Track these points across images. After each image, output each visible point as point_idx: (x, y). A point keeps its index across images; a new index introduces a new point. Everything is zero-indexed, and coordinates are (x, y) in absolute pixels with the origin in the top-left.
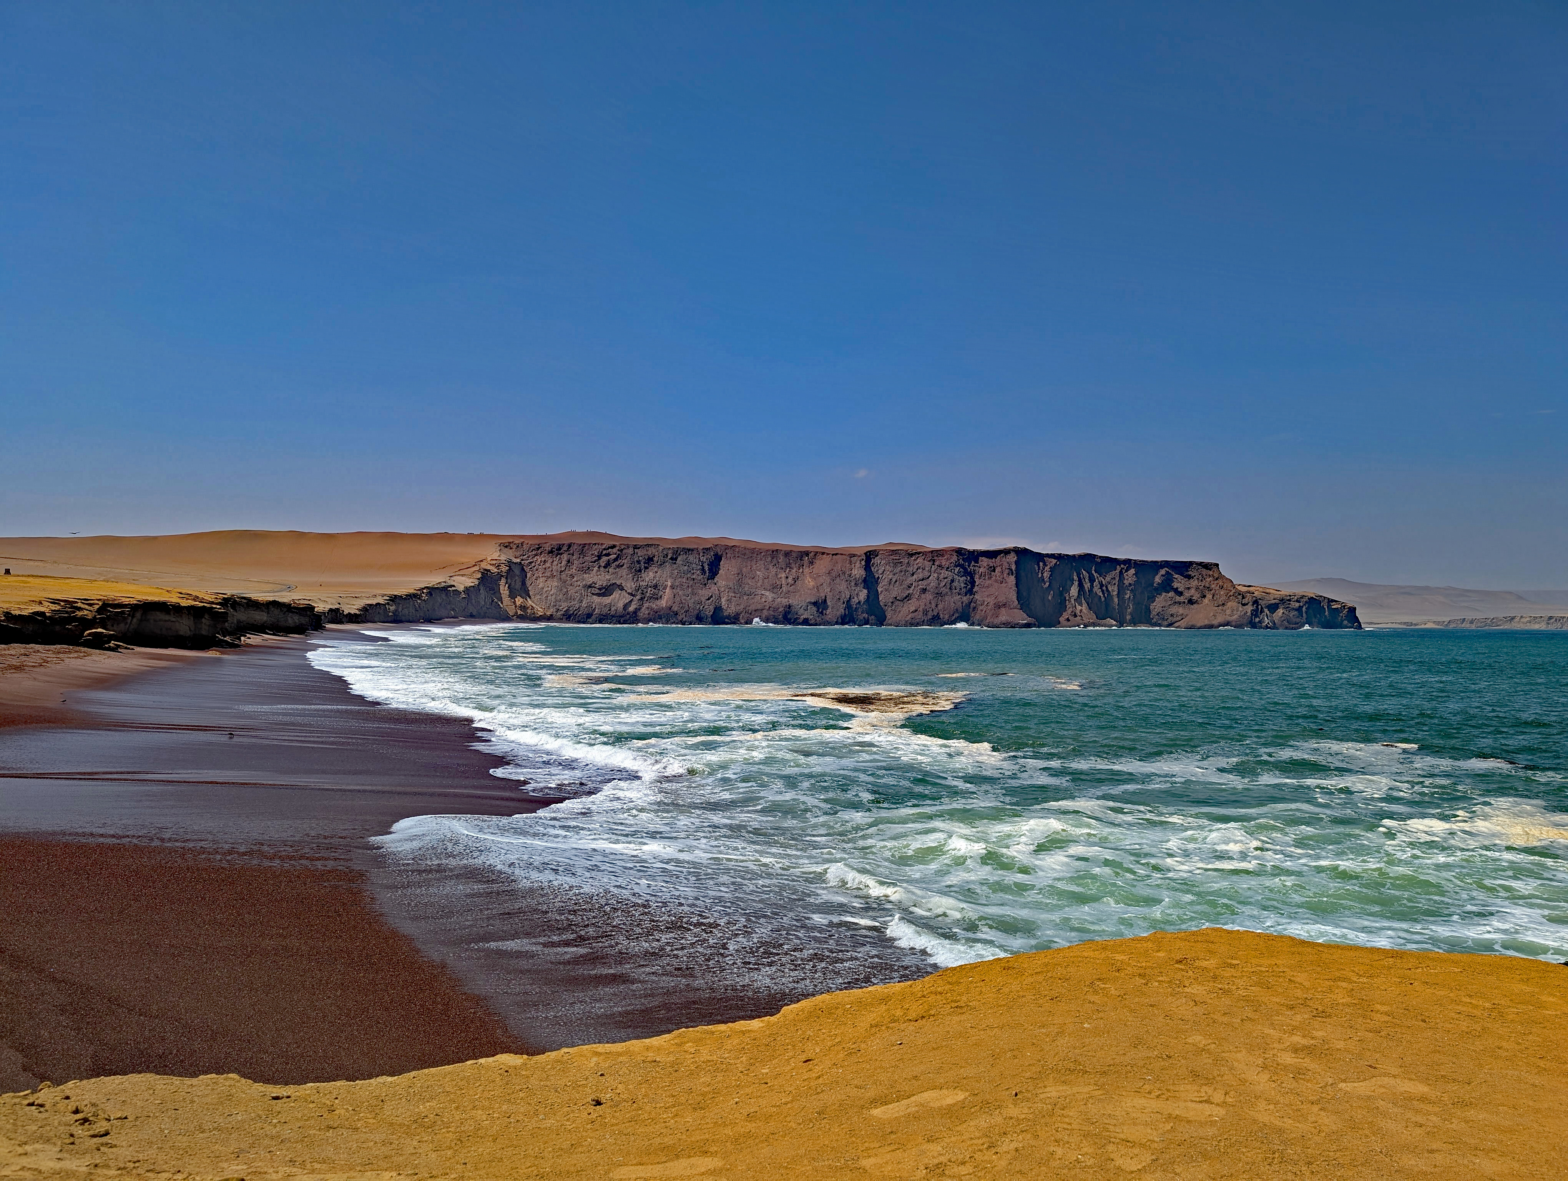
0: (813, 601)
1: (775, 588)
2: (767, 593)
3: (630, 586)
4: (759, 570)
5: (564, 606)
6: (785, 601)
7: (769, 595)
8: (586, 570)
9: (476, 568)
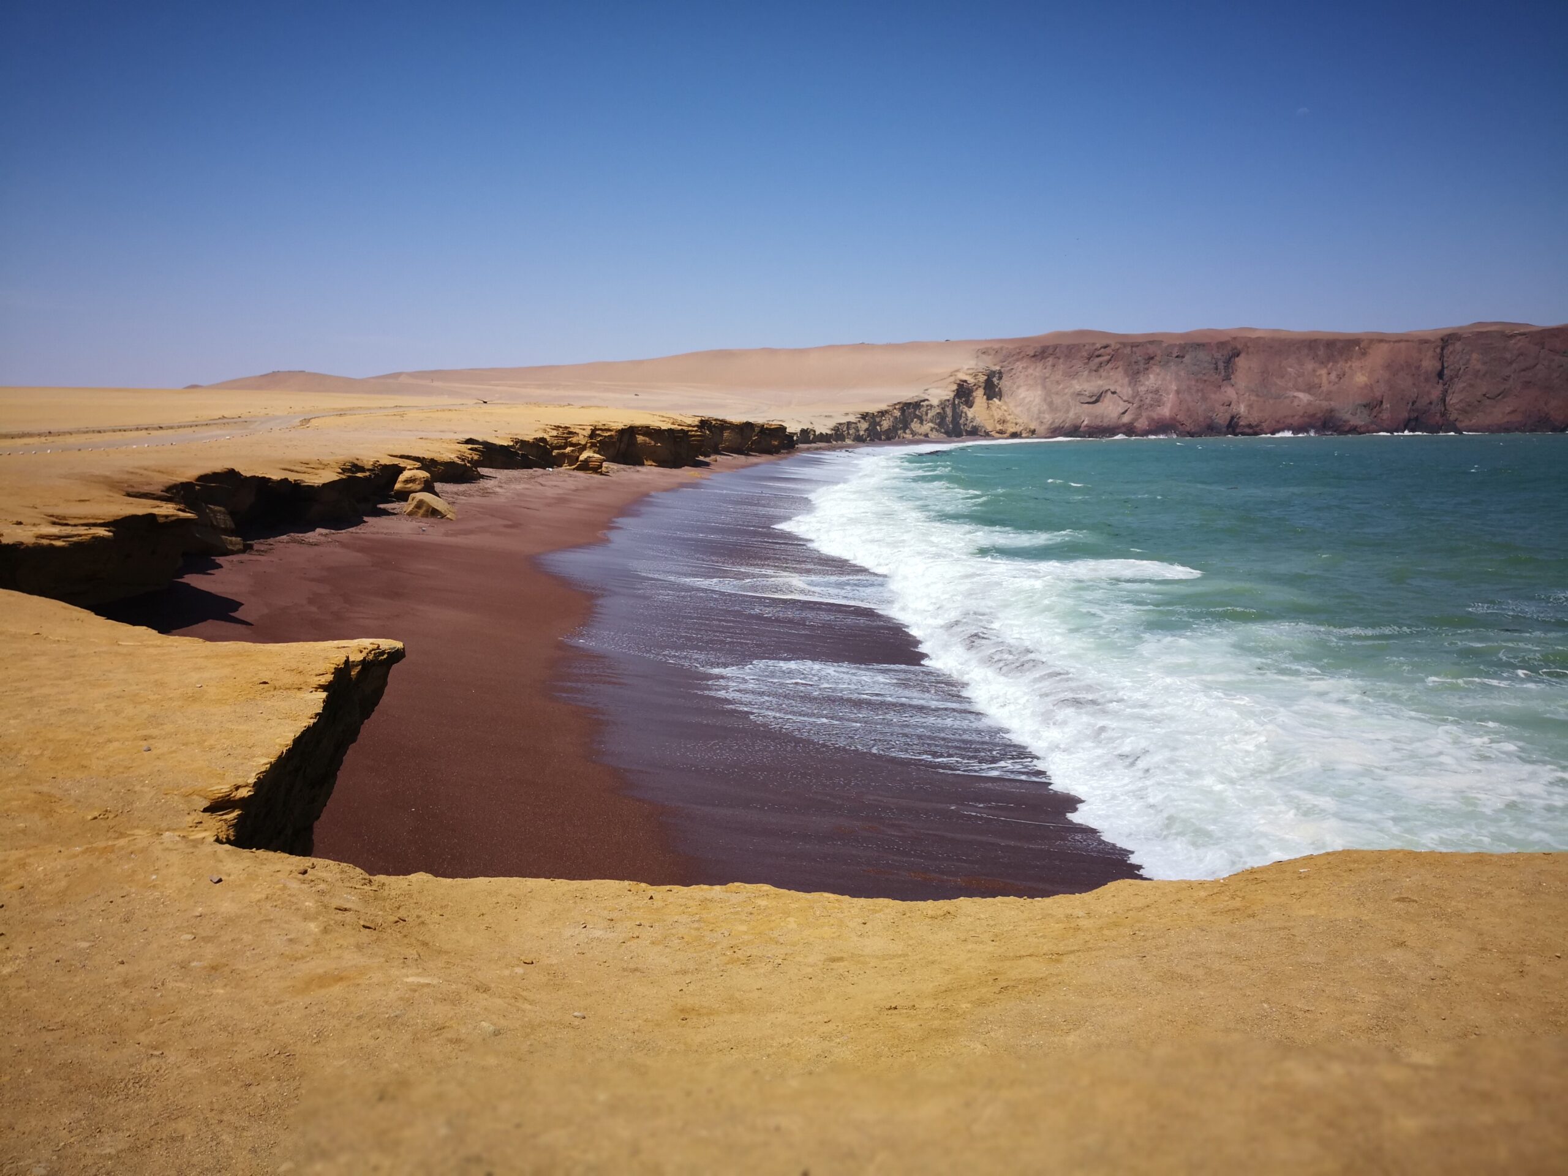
0: (1364, 402)
1: (1310, 389)
2: (1301, 395)
3: (1127, 391)
4: (1291, 367)
5: (1048, 418)
6: (1325, 404)
7: (1304, 397)
8: (1074, 375)
9: (952, 379)
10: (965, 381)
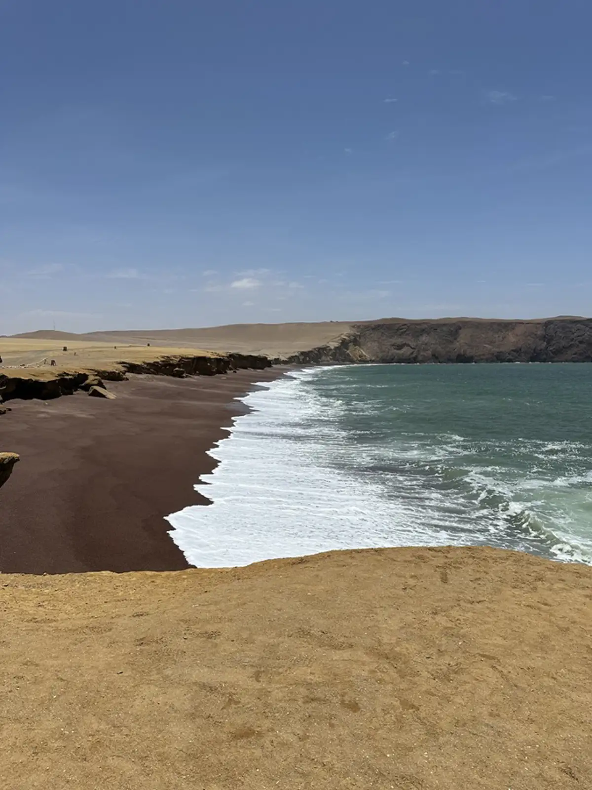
1: (492, 343)
2: (487, 346)
3: (413, 344)
4: (483, 334)
5: (380, 355)
8: (391, 337)
9: (339, 338)
10: (345, 339)
